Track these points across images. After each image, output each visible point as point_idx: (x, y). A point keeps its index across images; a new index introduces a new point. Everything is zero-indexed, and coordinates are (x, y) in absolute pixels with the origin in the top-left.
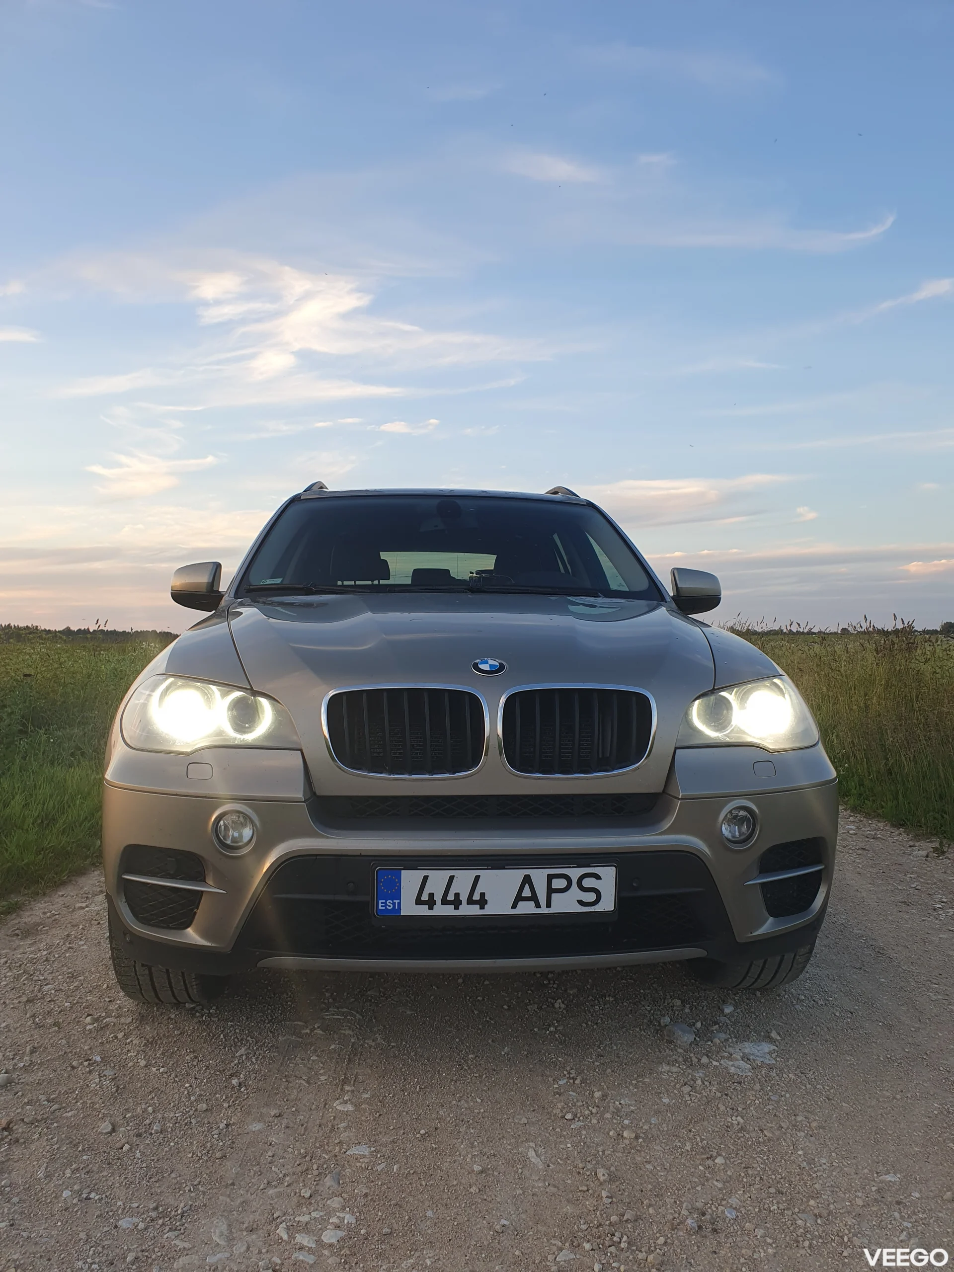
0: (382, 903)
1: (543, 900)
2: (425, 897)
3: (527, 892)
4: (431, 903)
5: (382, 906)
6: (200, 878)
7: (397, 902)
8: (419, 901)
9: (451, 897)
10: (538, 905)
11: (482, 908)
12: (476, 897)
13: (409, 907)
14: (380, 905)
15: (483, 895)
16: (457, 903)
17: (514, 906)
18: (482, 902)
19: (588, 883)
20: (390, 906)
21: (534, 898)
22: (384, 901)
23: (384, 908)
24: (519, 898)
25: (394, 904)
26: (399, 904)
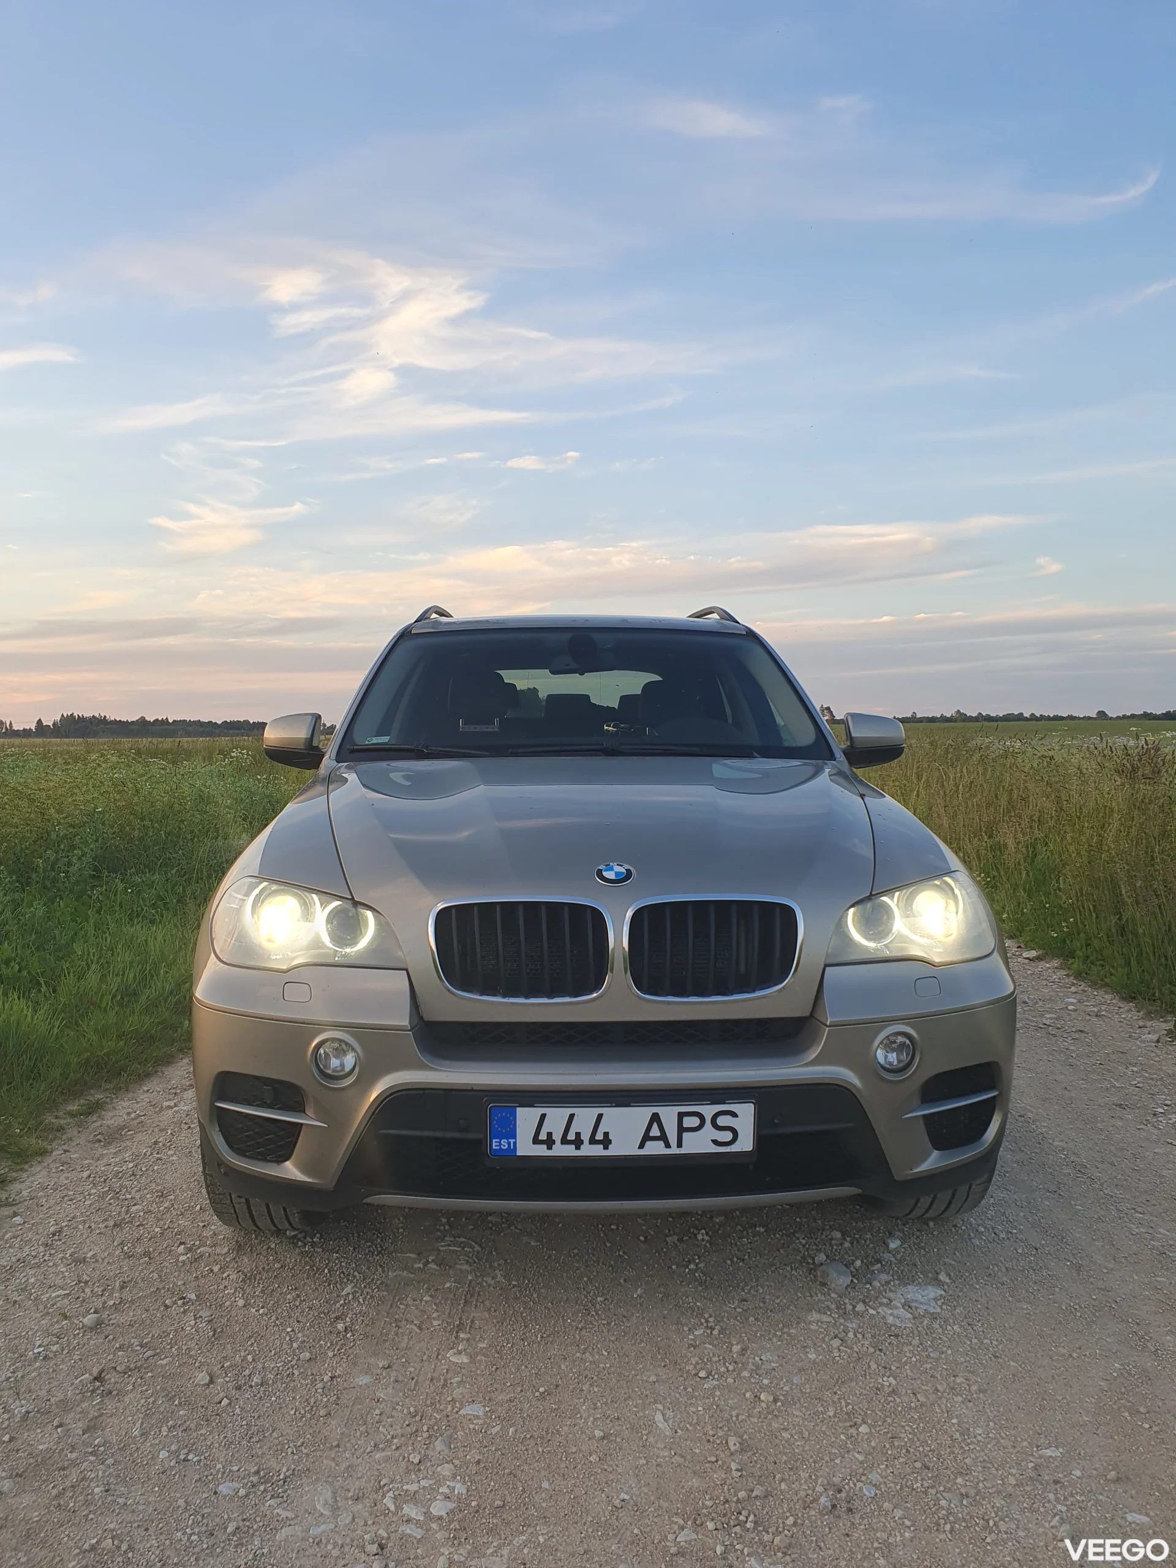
0: (496, 1142)
1: (673, 1138)
2: (543, 1136)
3: (655, 1131)
4: (550, 1142)
5: (496, 1146)
6: (299, 1107)
7: (512, 1141)
8: (536, 1141)
9: (571, 1136)
10: (668, 1146)
11: (606, 1148)
12: (599, 1136)
13: (525, 1147)
14: (494, 1144)
15: (606, 1134)
16: (578, 1142)
17: (641, 1146)
18: (606, 1142)
19: (722, 1121)
20: (504, 1146)
21: (663, 1137)
22: (498, 1140)
23: (498, 1148)
24: (647, 1137)
25: (509, 1143)
26: (515, 1143)
